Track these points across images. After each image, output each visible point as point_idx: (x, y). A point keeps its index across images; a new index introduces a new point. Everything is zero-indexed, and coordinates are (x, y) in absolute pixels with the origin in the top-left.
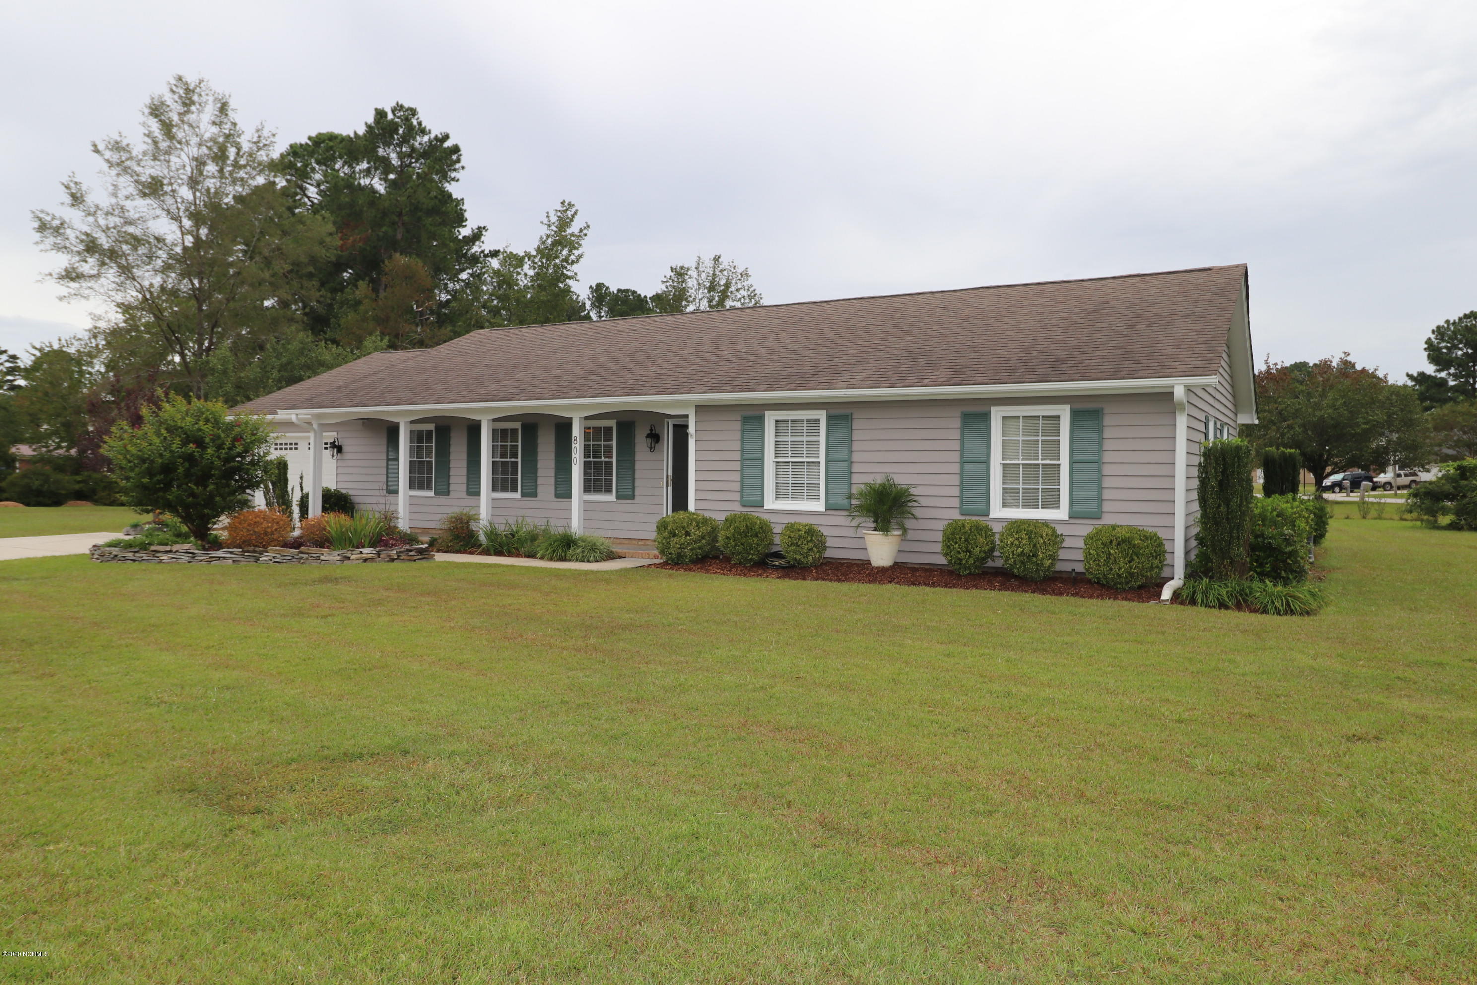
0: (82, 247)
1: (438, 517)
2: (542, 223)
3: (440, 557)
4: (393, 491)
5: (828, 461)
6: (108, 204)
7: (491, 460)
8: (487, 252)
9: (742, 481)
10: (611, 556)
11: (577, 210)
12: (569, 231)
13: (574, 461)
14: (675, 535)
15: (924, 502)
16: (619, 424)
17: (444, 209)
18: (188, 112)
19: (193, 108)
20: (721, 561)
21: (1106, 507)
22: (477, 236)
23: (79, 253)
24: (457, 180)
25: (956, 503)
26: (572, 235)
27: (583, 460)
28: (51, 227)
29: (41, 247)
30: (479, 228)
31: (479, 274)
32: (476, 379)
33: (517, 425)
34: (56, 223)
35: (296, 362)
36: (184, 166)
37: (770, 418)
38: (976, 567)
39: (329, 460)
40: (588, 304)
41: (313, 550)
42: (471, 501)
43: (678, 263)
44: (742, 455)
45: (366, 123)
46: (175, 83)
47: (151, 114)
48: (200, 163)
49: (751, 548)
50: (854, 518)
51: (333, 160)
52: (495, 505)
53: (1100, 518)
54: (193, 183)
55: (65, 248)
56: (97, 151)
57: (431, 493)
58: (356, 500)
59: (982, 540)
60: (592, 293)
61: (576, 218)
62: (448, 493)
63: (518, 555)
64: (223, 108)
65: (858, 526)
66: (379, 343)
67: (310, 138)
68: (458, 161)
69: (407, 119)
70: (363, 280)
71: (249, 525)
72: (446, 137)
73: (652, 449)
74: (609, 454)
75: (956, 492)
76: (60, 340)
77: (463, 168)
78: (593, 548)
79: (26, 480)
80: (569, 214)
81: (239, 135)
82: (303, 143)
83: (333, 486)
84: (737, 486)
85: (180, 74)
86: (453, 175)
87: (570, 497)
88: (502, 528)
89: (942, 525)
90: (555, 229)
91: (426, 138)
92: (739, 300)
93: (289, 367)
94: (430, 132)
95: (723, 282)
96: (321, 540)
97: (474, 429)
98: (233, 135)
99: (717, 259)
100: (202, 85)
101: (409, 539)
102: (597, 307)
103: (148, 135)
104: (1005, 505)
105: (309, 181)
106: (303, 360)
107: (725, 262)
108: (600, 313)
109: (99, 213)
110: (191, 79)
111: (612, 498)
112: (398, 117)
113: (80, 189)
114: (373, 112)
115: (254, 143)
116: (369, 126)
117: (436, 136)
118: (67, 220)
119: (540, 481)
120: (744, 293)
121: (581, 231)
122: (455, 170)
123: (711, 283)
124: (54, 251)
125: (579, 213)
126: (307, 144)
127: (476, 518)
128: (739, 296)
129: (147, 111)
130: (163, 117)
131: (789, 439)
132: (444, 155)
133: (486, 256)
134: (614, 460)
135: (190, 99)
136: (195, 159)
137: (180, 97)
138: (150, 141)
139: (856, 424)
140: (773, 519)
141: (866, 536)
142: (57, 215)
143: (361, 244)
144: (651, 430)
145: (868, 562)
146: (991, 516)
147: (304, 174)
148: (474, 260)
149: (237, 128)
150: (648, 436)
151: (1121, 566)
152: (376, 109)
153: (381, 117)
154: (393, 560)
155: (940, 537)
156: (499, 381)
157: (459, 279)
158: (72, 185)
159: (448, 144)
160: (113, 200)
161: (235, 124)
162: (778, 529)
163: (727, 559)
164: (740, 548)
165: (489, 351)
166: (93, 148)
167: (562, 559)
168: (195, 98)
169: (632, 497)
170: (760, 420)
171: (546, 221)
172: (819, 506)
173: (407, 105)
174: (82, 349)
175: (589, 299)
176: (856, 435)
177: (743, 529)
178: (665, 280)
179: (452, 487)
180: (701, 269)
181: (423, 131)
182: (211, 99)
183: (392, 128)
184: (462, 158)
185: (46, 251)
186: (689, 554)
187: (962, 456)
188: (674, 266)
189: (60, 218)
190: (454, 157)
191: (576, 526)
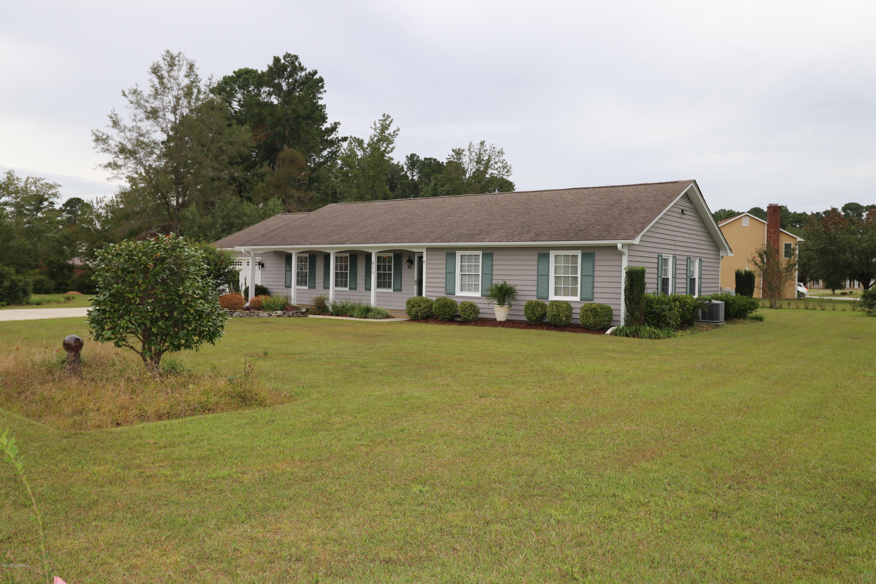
0: (117, 149)
1: (309, 299)
2: (371, 128)
3: (310, 316)
4: (288, 286)
5: (482, 274)
6: (131, 126)
7: (335, 271)
8: (340, 138)
9: (446, 283)
10: (388, 317)
11: (392, 120)
12: (387, 132)
13: (372, 273)
14: (414, 307)
15: (520, 293)
16: (395, 255)
17: (313, 115)
18: (172, 70)
19: (175, 68)
20: (434, 318)
21: (596, 295)
22: (334, 129)
23: (115, 153)
24: (322, 99)
25: (535, 293)
26: (389, 134)
27: (376, 272)
28: (102, 139)
29: (96, 150)
30: (335, 123)
31: (335, 152)
32: (328, 232)
33: (348, 255)
34: (105, 137)
35: (231, 214)
36: (170, 102)
37: (458, 254)
38: (538, 321)
39: (258, 272)
40: (405, 167)
41: (256, 311)
42: (325, 291)
43: (456, 147)
44: (446, 271)
45: (268, 65)
46: (165, 54)
47: (153, 72)
48: (178, 99)
49: (446, 313)
50: (489, 299)
51: (248, 86)
52: (336, 293)
53: (593, 300)
54: (174, 111)
55: (108, 150)
56: (124, 95)
57: (307, 288)
58: (270, 290)
59: (539, 309)
60: (408, 160)
61: (392, 124)
62: (314, 288)
63: (346, 316)
64: (191, 67)
65: (489, 304)
66: (277, 202)
67: (234, 72)
68: (322, 87)
69: (293, 63)
70: (266, 162)
71: (228, 300)
72: (316, 72)
73: (409, 267)
74: (390, 269)
75: (535, 288)
76: (97, 199)
77: (325, 91)
78: (379, 313)
79: (81, 280)
80: (387, 122)
81: (199, 82)
82: (230, 75)
83: (259, 284)
84: (444, 285)
85: (168, 49)
86: (319, 96)
87: (370, 290)
88: (339, 304)
89: (524, 303)
90: (379, 131)
91: (303, 74)
92: (497, 169)
93: (228, 217)
94: (306, 70)
95: (486, 158)
96: (258, 307)
97: (327, 257)
98: (196, 82)
99: (482, 143)
100: (180, 56)
101: (296, 308)
102: (411, 170)
103: (153, 87)
104: (556, 294)
105: (235, 99)
106: (235, 213)
107: (487, 146)
108: (413, 173)
109: (126, 130)
110: (175, 53)
111: (391, 290)
112: (287, 61)
113: (117, 118)
114: (273, 59)
115: (207, 86)
116: (270, 67)
117: (310, 72)
118: (110, 135)
119: (358, 282)
120: (500, 164)
121: (394, 132)
122: (320, 93)
123: (478, 159)
124: (102, 153)
125: (393, 121)
126: (232, 76)
127: (328, 299)
128: (496, 166)
129: (150, 71)
130: (159, 74)
131: (467, 264)
132: (314, 84)
133: (339, 141)
134: (392, 272)
135: (172, 63)
136: (176, 97)
137: (168, 62)
138: (153, 89)
139: (495, 258)
140: (458, 300)
141: (494, 308)
142: (105, 133)
143: (264, 139)
144: (409, 258)
145: (496, 319)
146: (549, 299)
147: (231, 95)
148: (332, 143)
149: (198, 77)
150: (408, 261)
151: (591, 320)
152: (274, 57)
153: (277, 62)
154: (290, 316)
155: (523, 308)
156: (339, 234)
157: (322, 156)
158: (113, 116)
159: (317, 77)
160: (134, 124)
161: (197, 75)
162: (459, 304)
163: (437, 318)
164: (441, 312)
165: (335, 217)
166: (122, 94)
167: (365, 317)
168: (176, 63)
169: (401, 290)
170: (454, 255)
171: (374, 127)
172: (478, 294)
173: (292, 54)
174: (108, 204)
175: (406, 164)
176: (495, 263)
177: (443, 304)
178: (449, 157)
179: (316, 285)
180: (472, 150)
181: (302, 69)
182: (185, 63)
183: (285, 67)
184: (325, 85)
185: (99, 152)
186: (420, 315)
187: (538, 272)
188: (454, 149)
189: (107, 134)
190: (320, 84)
191: (373, 303)
